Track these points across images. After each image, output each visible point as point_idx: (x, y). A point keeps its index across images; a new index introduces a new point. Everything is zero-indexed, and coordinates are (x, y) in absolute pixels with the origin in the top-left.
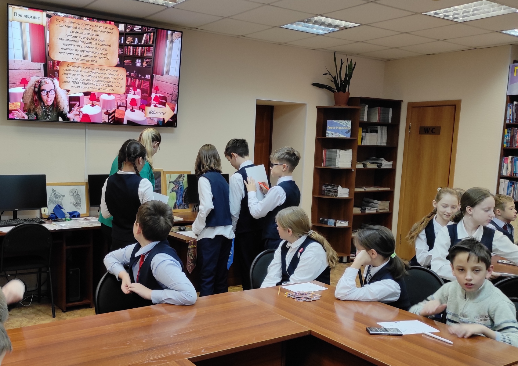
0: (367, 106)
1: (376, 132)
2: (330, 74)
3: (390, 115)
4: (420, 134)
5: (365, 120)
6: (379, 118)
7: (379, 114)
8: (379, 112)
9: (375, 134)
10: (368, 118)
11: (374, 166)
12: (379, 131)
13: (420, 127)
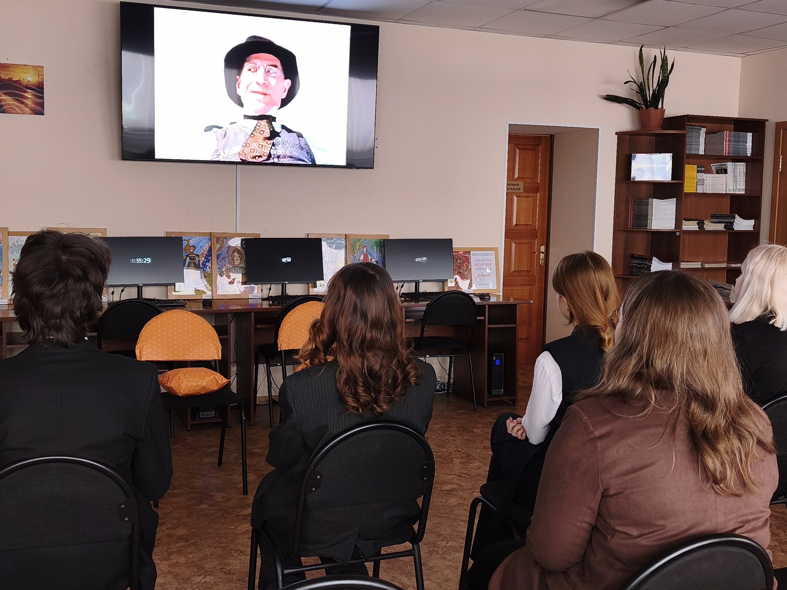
0: (703, 130)
1: (725, 171)
2: (635, 82)
3: (749, 145)
5: (702, 152)
6: (727, 149)
7: (727, 143)
8: (727, 140)
9: (722, 176)
10: (707, 150)
11: (720, 227)
12: (730, 171)
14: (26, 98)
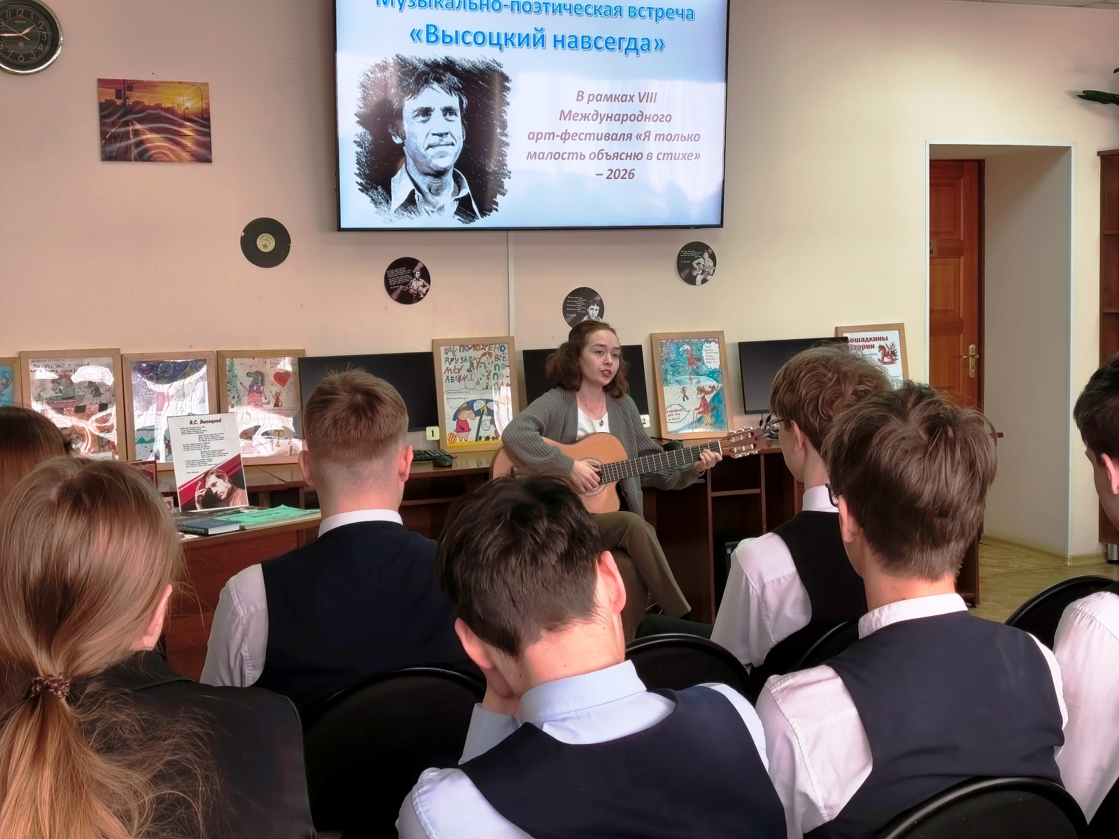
14: (183, 135)
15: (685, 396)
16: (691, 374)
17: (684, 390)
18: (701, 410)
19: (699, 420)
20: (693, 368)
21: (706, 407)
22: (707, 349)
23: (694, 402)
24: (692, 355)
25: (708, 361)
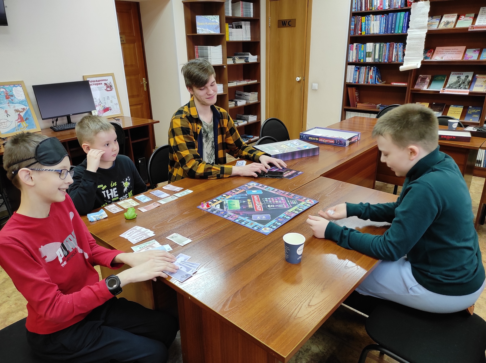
0: (230, 1)
1: (241, 27)
3: (252, 10)
4: (278, 27)
5: (230, 15)
6: (242, 13)
7: (242, 9)
9: (240, 30)
10: (233, 13)
11: (242, 61)
12: (243, 26)
13: (278, 20)
15: (8, 114)
16: (9, 103)
17: (6, 111)
18: (19, 120)
19: (19, 125)
20: (9, 100)
21: (21, 119)
22: (16, 90)
23: (14, 116)
24: (7, 93)
25: (18, 96)
